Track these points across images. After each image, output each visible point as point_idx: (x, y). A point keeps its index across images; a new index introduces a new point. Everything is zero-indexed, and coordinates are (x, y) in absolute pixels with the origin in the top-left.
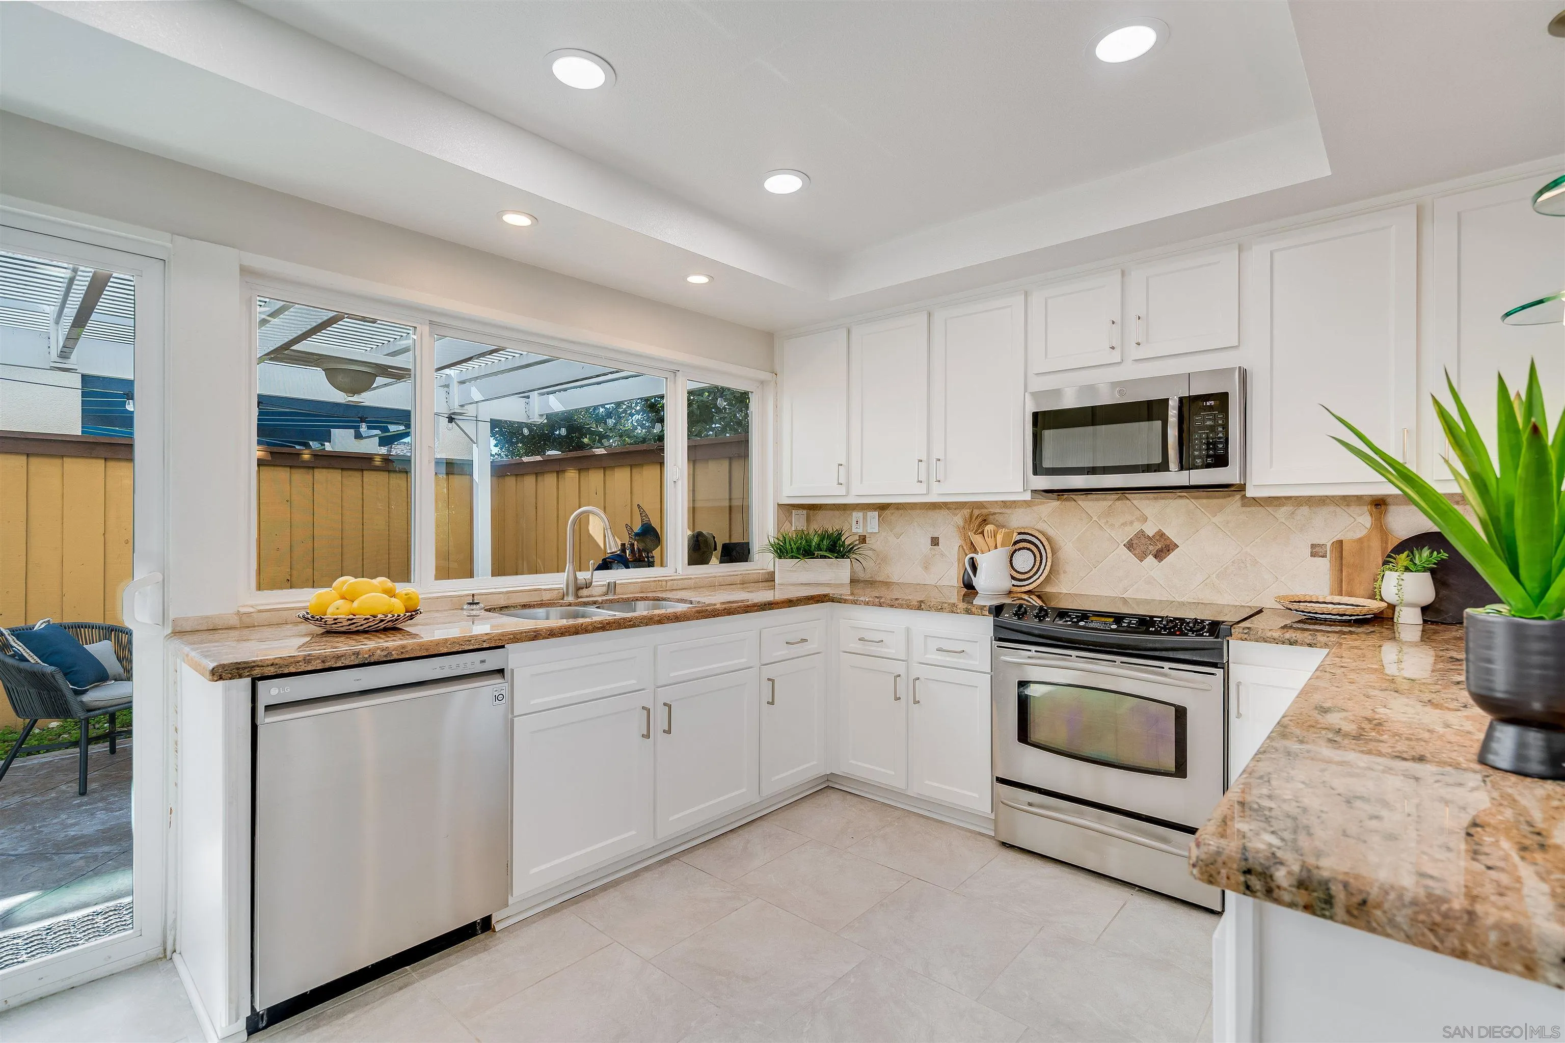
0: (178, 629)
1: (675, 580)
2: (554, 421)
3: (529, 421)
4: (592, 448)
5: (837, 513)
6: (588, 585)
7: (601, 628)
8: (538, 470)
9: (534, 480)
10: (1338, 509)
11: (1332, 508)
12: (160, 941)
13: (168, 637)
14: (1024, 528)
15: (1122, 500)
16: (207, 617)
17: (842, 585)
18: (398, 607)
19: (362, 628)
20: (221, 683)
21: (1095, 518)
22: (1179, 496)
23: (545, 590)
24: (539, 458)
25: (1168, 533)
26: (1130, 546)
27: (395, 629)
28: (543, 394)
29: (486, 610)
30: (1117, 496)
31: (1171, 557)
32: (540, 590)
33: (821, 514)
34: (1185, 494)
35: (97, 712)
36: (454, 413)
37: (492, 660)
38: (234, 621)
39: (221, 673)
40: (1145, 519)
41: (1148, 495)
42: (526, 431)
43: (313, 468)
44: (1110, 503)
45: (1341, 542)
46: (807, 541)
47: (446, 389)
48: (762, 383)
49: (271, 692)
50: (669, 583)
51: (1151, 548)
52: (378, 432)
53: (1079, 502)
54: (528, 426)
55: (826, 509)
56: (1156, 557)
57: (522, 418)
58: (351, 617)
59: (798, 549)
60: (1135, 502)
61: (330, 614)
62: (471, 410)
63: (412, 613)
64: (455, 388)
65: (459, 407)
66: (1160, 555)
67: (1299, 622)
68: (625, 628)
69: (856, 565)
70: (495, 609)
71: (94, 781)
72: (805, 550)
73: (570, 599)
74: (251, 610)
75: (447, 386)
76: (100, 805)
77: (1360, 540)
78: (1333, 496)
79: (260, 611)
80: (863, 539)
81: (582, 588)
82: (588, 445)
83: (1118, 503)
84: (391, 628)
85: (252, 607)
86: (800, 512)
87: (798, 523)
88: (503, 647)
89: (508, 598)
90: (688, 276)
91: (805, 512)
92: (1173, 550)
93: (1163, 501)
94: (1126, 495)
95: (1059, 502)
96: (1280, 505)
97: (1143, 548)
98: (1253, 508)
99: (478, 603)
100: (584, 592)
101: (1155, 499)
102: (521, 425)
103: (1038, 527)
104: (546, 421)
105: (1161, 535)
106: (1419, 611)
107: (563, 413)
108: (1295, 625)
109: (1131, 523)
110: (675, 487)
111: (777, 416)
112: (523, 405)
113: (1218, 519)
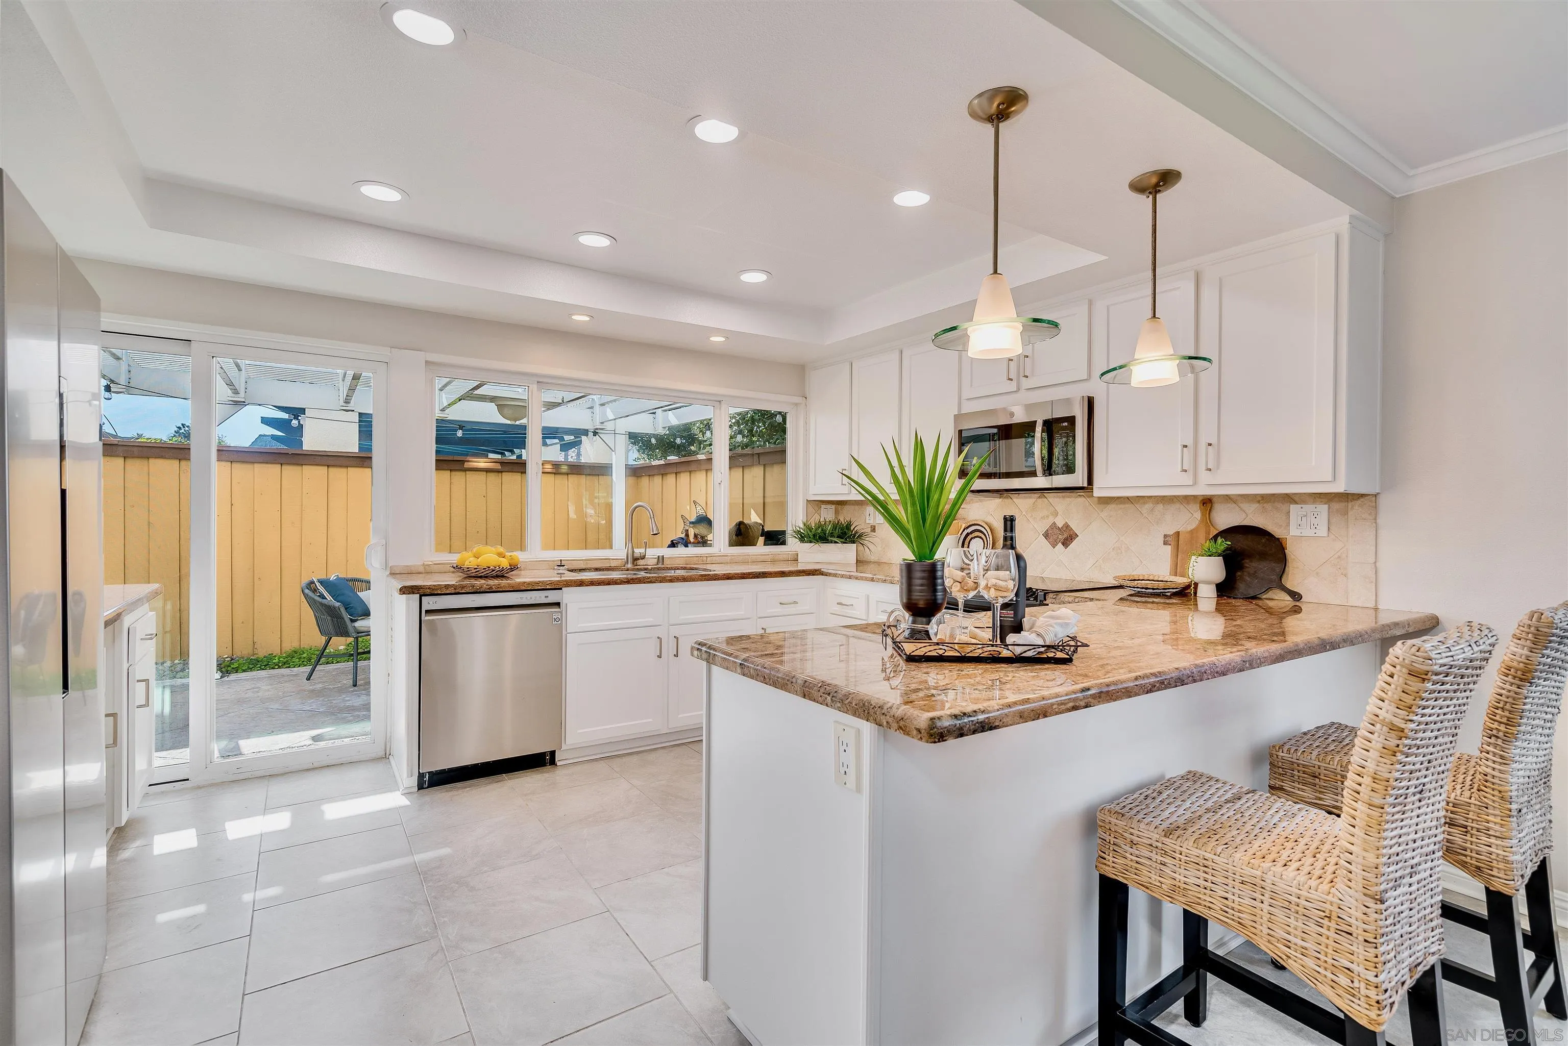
0: (393, 572)
1: (714, 556)
2: (675, 431)
3: (655, 433)
4: (698, 454)
5: (856, 507)
6: (643, 558)
7: (627, 582)
8: (662, 471)
9: (661, 479)
10: (1182, 507)
11: (1178, 505)
12: (384, 748)
13: (388, 576)
14: (976, 520)
15: (1042, 498)
16: (407, 566)
17: (848, 565)
18: (505, 563)
19: (483, 574)
20: (404, 596)
21: (1024, 513)
22: (1079, 495)
23: (613, 559)
24: (662, 462)
25: (1073, 526)
26: (1046, 535)
27: (503, 576)
28: (666, 411)
29: (568, 570)
30: (1037, 495)
31: (1073, 545)
32: (609, 559)
33: (847, 507)
34: (1083, 494)
35: (363, 634)
36: (597, 429)
37: (552, 596)
38: (421, 569)
39: (406, 590)
40: (1056, 514)
41: (1059, 494)
42: (653, 441)
43: (502, 472)
44: (1034, 500)
45: (1178, 533)
46: (822, 530)
47: (591, 410)
48: (796, 404)
49: (430, 603)
50: (709, 559)
51: (1060, 537)
52: (557, 441)
53: (1014, 500)
54: (655, 436)
55: (849, 505)
56: (1063, 544)
57: (650, 431)
58: (476, 567)
59: (814, 535)
60: (1051, 500)
61: (467, 564)
62: (609, 426)
63: (513, 568)
64: (597, 408)
65: (599, 424)
66: (1066, 543)
67: (1131, 595)
68: (645, 583)
69: (861, 548)
70: (575, 570)
71: (360, 680)
72: (820, 537)
73: (630, 566)
74: (431, 563)
75: (592, 408)
76: (363, 692)
77: (1192, 532)
78: (1178, 496)
79: (435, 564)
80: (873, 529)
81: (638, 559)
82: (694, 452)
83: (1040, 500)
84: (500, 574)
85: (431, 562)
86: (829, 506)
87: (827, 515)
88: (561, 589)
89: (587, 564)
90: (711, 337)
91: (833, 507)
92: (1075, 539)
93: (1068, 499)
94: (1045, 494)
95: (1001, 500)
96: (1145, 503)
97: (1055, 537)
98: (1127, 505)
99: (564, 566)
100: (641, 562)
101: (1063, 497)
102: (650, 436)
103: (987, 520)
104: (668, 432)
105: (1067, 526)
106: (1214, 587)
107: (679, 426)
108: (1129, 598)
109: (1048, 517)
110: (720, 487)
111: (807, 430)
112: (652, 419)
113: (1104, 514)
